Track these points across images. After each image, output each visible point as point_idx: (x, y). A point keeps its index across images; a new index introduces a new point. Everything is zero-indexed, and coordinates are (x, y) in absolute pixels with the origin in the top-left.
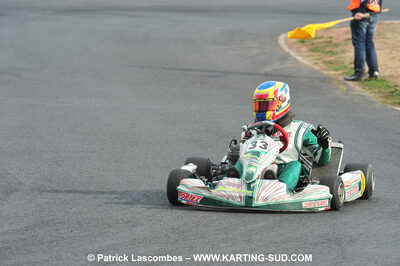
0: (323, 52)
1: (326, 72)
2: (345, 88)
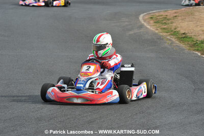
0: (161, 23)
1: (161, 34)
2: (170, 42)
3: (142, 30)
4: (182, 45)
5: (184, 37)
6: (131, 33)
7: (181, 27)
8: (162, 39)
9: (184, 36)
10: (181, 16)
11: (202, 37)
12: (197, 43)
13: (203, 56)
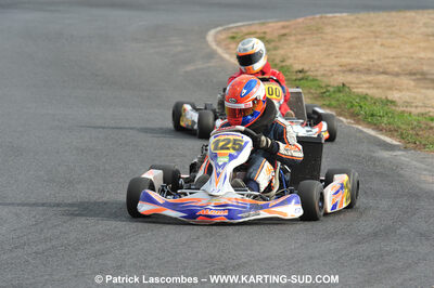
3: (212, 63)
5: (300, 79)
6: (190, 68)
7: (295, 57)
9: (301, 75)
10: (295, 35)
11: (339, 79)
12: (328, 91)
13: (341, 118)
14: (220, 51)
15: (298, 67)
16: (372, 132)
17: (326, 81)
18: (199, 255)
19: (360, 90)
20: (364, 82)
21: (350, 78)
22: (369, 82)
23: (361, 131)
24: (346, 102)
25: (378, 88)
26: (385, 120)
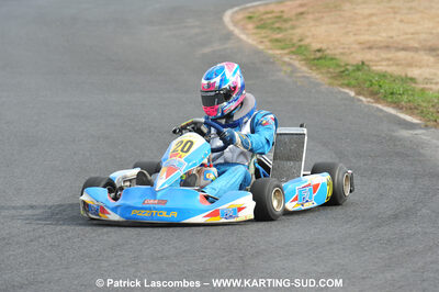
0: (272, 28)
1: (271, 52)
2: (289, 69)
3: (229, 45)
4: (315, 75)
5: (318, 59)
7: (313, 35)
8: (273, 63)
9: (319, 55)
10: (313, 13)
11: (358, 57)
12: (347, 70)
13: (361, 98)
14: (237, 31)
15: (316, 46)
16: (392, 111)
17: (344, 59)
18: (217, 243)
19: (379, 68)
20: (383, 60)
21: (368, 56)
22: (389, 59)
23: (381, 111)
24: (365, 81)
25: (398, 65)
26: (405, 98)
